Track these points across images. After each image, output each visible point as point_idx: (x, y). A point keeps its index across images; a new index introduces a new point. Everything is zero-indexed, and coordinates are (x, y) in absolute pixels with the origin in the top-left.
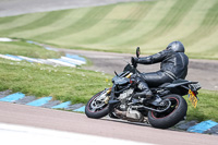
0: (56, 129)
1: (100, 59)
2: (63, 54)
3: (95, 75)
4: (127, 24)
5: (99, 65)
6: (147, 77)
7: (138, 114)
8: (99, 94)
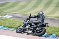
0: (4, 35)
1: (16, 16)
2: (6, 14)
3: (15, 20)
4: (24, 7)
5: (16, 18)
6: (34, 22)
7: (32, 32)
8: (20, 26)
